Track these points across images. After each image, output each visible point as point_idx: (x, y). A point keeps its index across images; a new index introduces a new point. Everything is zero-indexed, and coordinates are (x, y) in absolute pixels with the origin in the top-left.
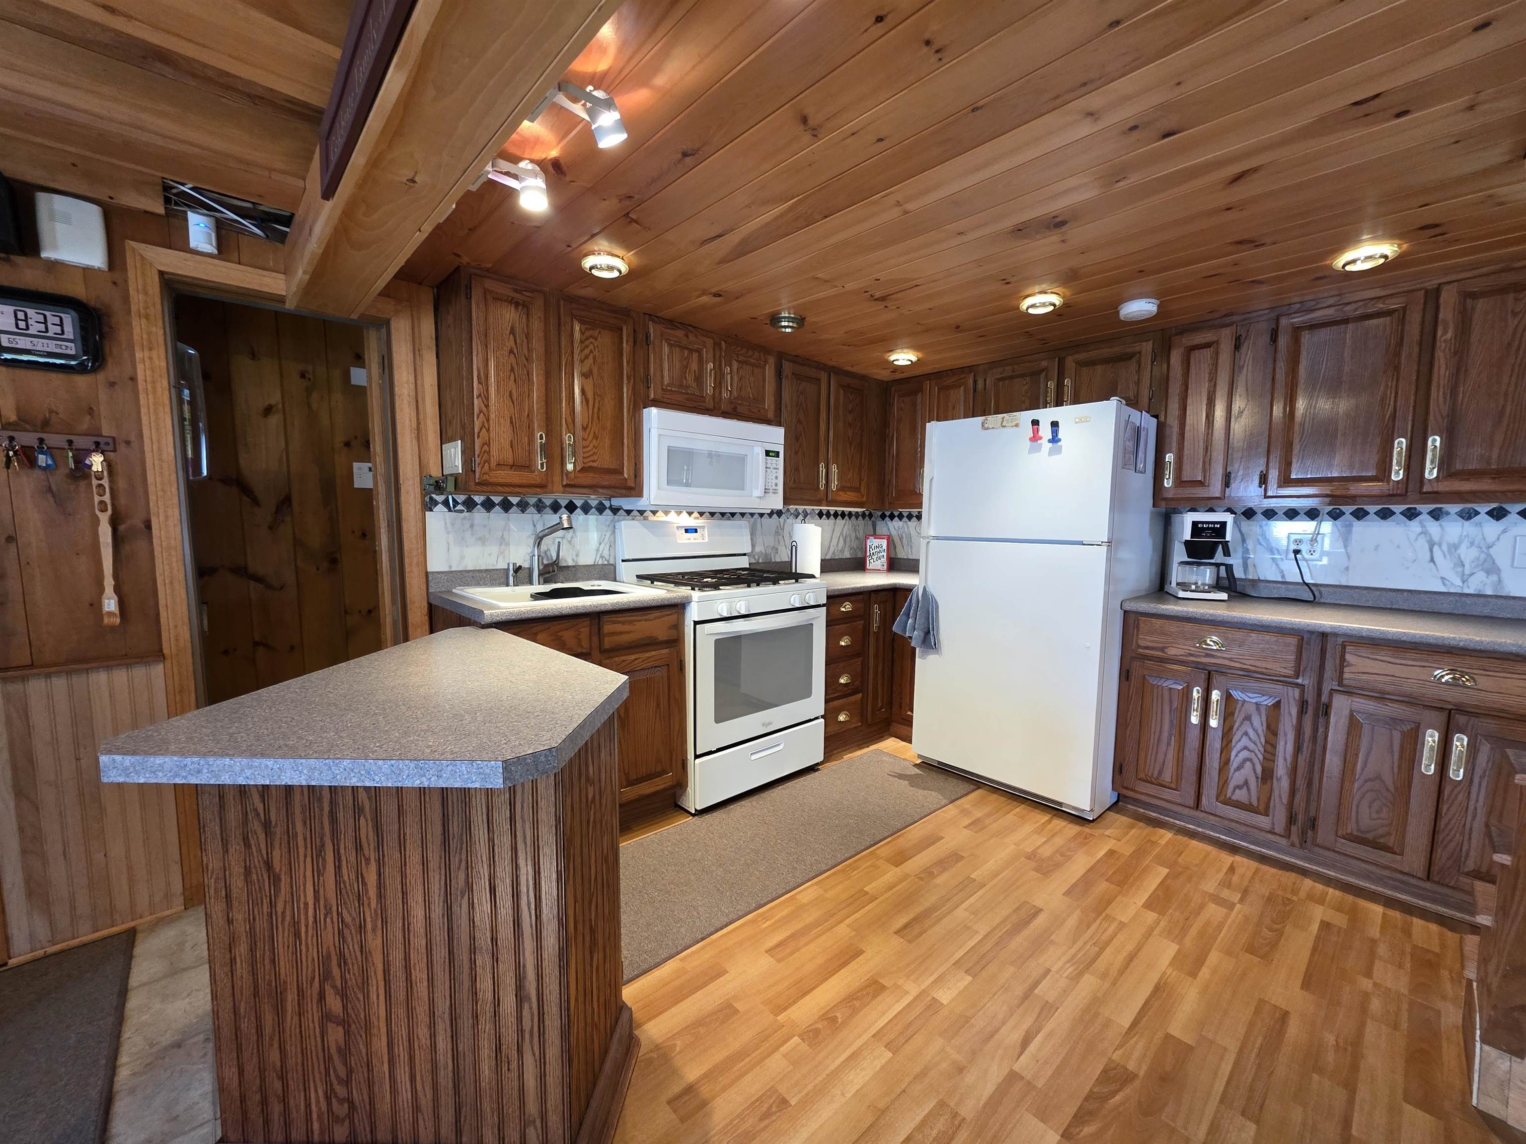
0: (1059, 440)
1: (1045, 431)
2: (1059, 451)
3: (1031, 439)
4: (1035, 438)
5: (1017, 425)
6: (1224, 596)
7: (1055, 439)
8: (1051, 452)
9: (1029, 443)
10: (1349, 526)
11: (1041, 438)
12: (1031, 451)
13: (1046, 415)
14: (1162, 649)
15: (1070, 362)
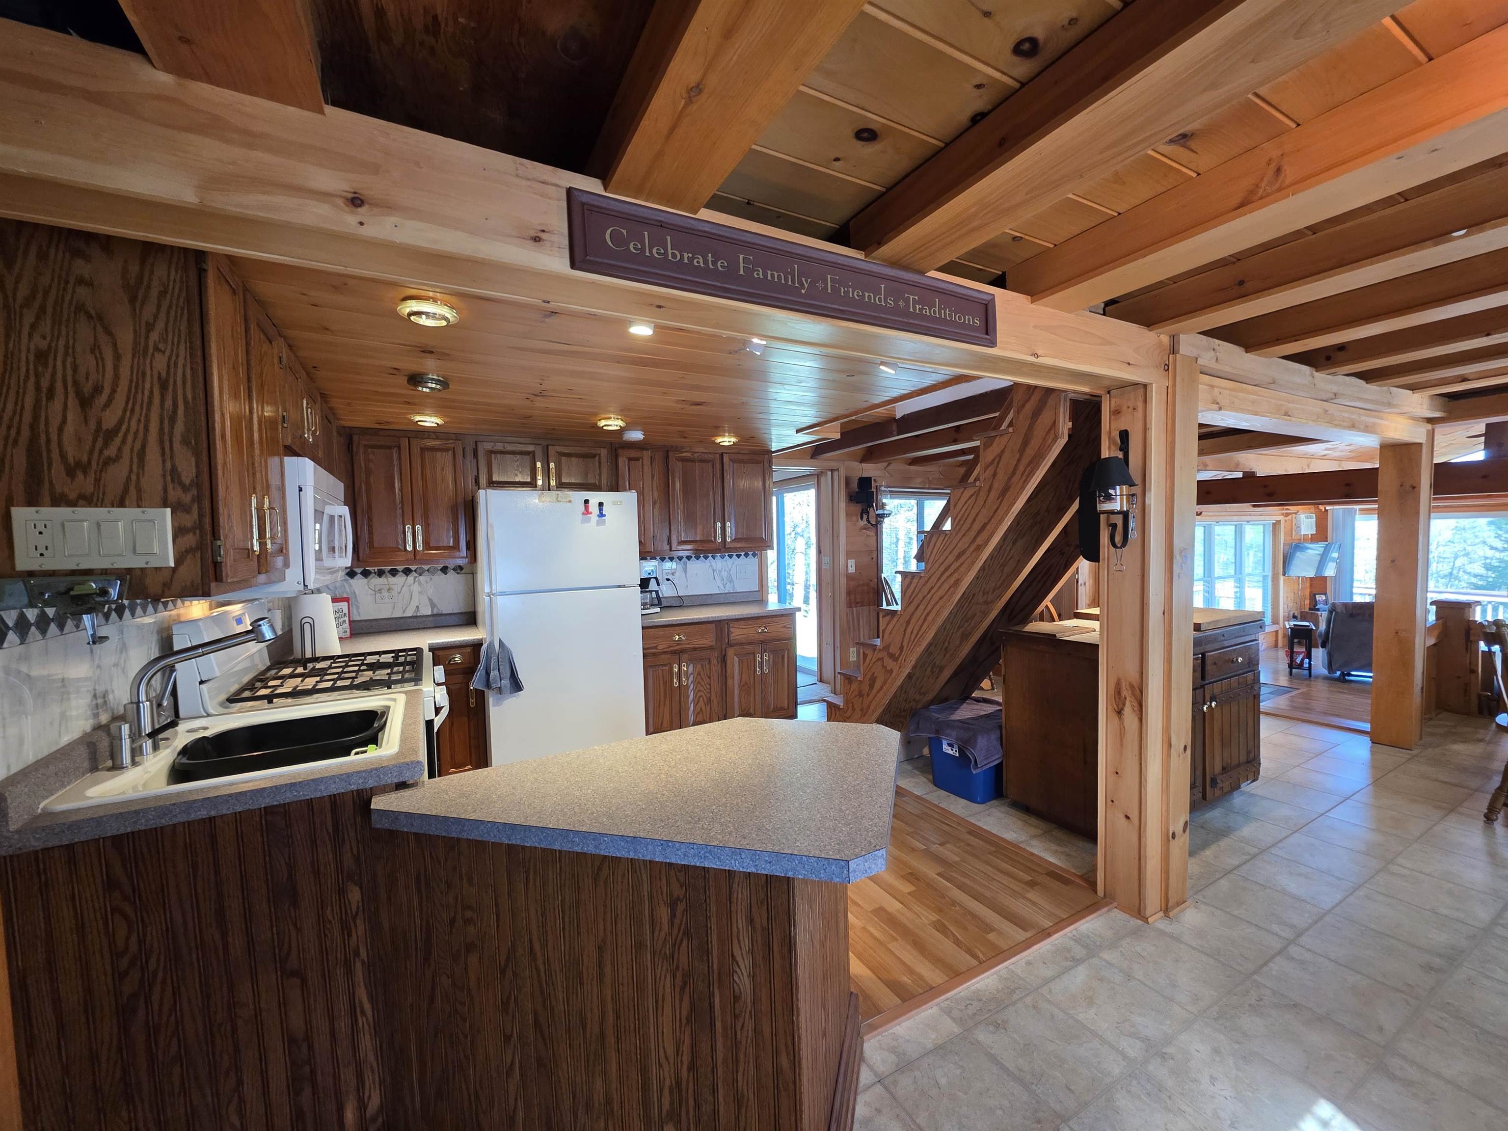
0: (605, 516)
1: (593, 507)
2: (604, 523)
3: (583, 514)
4: (587, 512)
5: (570, 501)
6: (658, 610)
7: (601, 515)
8: (598, 524)
9: (581, 516)
10: (686, 564)
11: (591, 513)
12: (583, 522)
13: (595, 498)
14: (656, 648)
15: (552, 450)
